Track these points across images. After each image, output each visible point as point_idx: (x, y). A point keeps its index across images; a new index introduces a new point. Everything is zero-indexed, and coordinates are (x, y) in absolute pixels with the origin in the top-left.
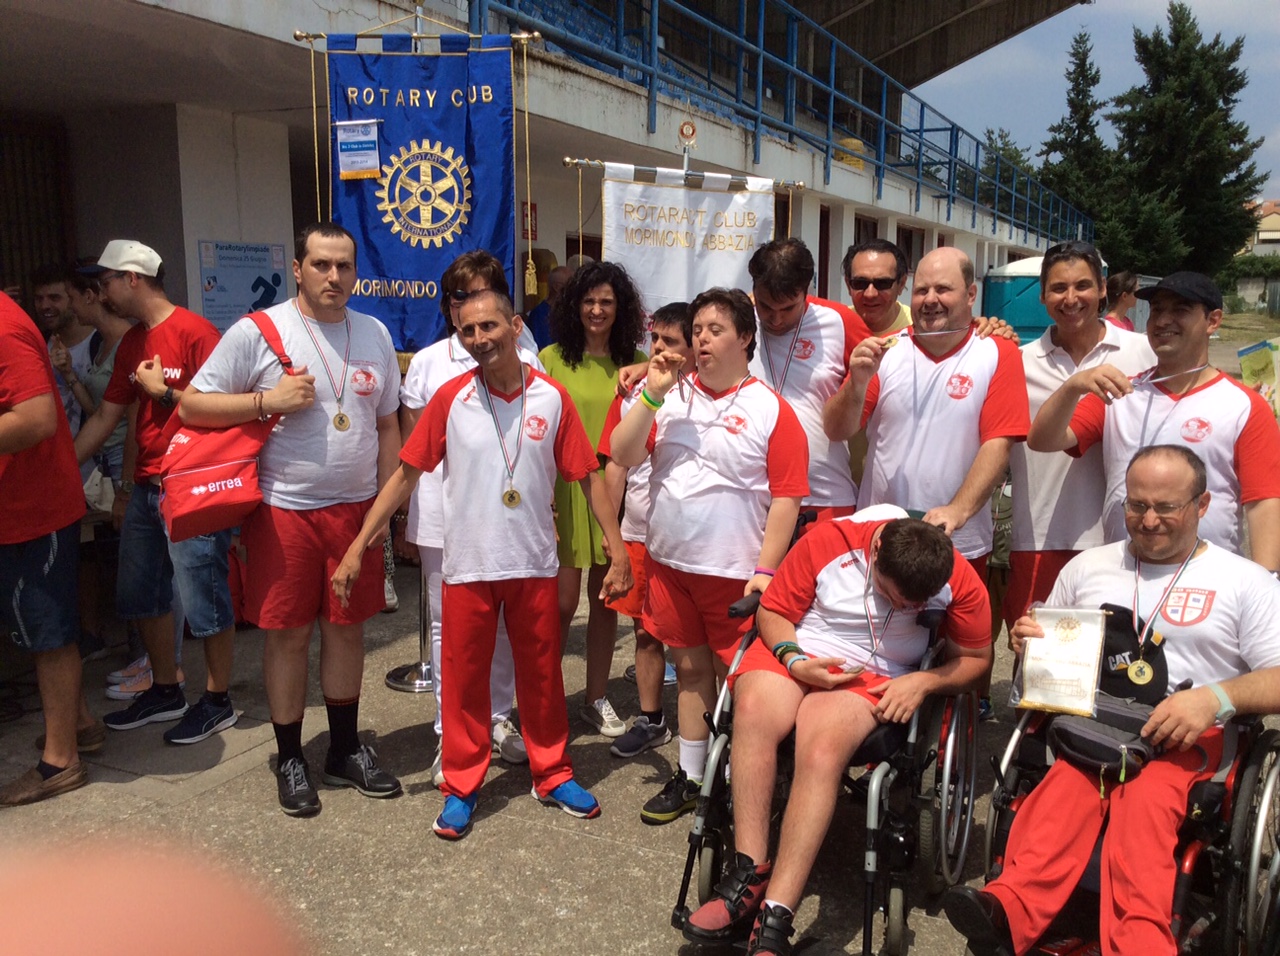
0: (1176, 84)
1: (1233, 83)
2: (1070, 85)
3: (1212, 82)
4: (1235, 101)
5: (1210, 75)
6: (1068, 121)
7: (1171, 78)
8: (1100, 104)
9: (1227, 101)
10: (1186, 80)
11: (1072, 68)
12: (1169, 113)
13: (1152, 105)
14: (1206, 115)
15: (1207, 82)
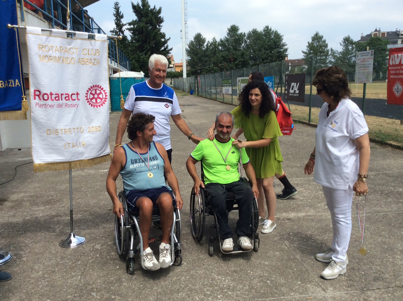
0: (145, 20)
1: (160, 21)
2: (115, 18)
3: (155, 20)
4: (161, 26)
5: (154, 18)
6: (115, 29)
7: (143, 18)
8: (125, 24)
9: (159, 26)
10: (148, 19)
11: (115, 13)
12: (144, 29)
13: (139, 26)
14: (154, 30)
15: (154, 20)
